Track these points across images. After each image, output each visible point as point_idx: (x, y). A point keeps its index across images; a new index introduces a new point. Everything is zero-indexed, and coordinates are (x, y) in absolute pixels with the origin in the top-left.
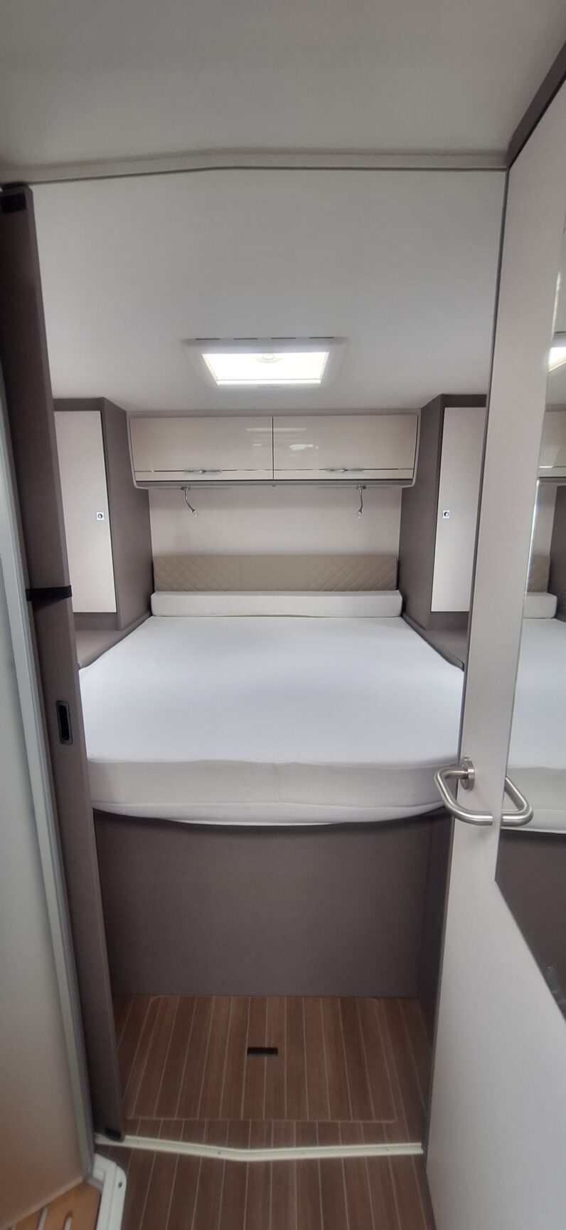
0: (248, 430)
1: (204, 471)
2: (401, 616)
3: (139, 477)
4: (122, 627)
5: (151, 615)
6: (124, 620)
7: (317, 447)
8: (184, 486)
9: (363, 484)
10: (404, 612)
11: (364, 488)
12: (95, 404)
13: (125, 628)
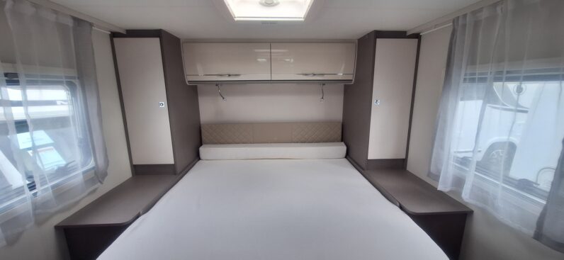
0: (256, 50)
1: (229, 75)
2: (346, 157)
3: (189, 78)
4: (178, 172)
5: (200, 159)
6: (179, 169)
7: (292, 60)
8: (217, 84)
9: (323, 82)
10: (348, 156)
11: (324, 84)
12: (157, 33)
13: (181, 173)
